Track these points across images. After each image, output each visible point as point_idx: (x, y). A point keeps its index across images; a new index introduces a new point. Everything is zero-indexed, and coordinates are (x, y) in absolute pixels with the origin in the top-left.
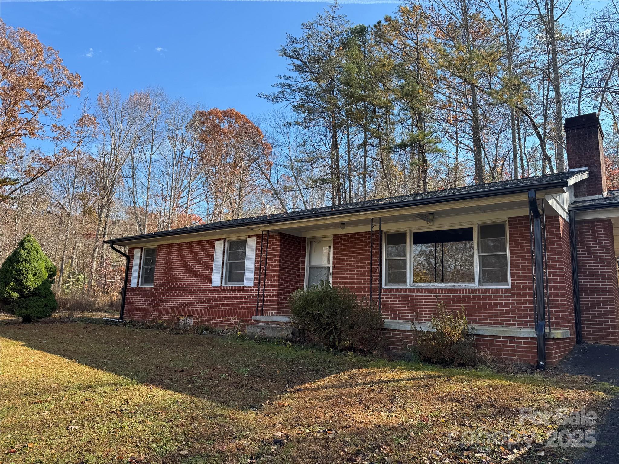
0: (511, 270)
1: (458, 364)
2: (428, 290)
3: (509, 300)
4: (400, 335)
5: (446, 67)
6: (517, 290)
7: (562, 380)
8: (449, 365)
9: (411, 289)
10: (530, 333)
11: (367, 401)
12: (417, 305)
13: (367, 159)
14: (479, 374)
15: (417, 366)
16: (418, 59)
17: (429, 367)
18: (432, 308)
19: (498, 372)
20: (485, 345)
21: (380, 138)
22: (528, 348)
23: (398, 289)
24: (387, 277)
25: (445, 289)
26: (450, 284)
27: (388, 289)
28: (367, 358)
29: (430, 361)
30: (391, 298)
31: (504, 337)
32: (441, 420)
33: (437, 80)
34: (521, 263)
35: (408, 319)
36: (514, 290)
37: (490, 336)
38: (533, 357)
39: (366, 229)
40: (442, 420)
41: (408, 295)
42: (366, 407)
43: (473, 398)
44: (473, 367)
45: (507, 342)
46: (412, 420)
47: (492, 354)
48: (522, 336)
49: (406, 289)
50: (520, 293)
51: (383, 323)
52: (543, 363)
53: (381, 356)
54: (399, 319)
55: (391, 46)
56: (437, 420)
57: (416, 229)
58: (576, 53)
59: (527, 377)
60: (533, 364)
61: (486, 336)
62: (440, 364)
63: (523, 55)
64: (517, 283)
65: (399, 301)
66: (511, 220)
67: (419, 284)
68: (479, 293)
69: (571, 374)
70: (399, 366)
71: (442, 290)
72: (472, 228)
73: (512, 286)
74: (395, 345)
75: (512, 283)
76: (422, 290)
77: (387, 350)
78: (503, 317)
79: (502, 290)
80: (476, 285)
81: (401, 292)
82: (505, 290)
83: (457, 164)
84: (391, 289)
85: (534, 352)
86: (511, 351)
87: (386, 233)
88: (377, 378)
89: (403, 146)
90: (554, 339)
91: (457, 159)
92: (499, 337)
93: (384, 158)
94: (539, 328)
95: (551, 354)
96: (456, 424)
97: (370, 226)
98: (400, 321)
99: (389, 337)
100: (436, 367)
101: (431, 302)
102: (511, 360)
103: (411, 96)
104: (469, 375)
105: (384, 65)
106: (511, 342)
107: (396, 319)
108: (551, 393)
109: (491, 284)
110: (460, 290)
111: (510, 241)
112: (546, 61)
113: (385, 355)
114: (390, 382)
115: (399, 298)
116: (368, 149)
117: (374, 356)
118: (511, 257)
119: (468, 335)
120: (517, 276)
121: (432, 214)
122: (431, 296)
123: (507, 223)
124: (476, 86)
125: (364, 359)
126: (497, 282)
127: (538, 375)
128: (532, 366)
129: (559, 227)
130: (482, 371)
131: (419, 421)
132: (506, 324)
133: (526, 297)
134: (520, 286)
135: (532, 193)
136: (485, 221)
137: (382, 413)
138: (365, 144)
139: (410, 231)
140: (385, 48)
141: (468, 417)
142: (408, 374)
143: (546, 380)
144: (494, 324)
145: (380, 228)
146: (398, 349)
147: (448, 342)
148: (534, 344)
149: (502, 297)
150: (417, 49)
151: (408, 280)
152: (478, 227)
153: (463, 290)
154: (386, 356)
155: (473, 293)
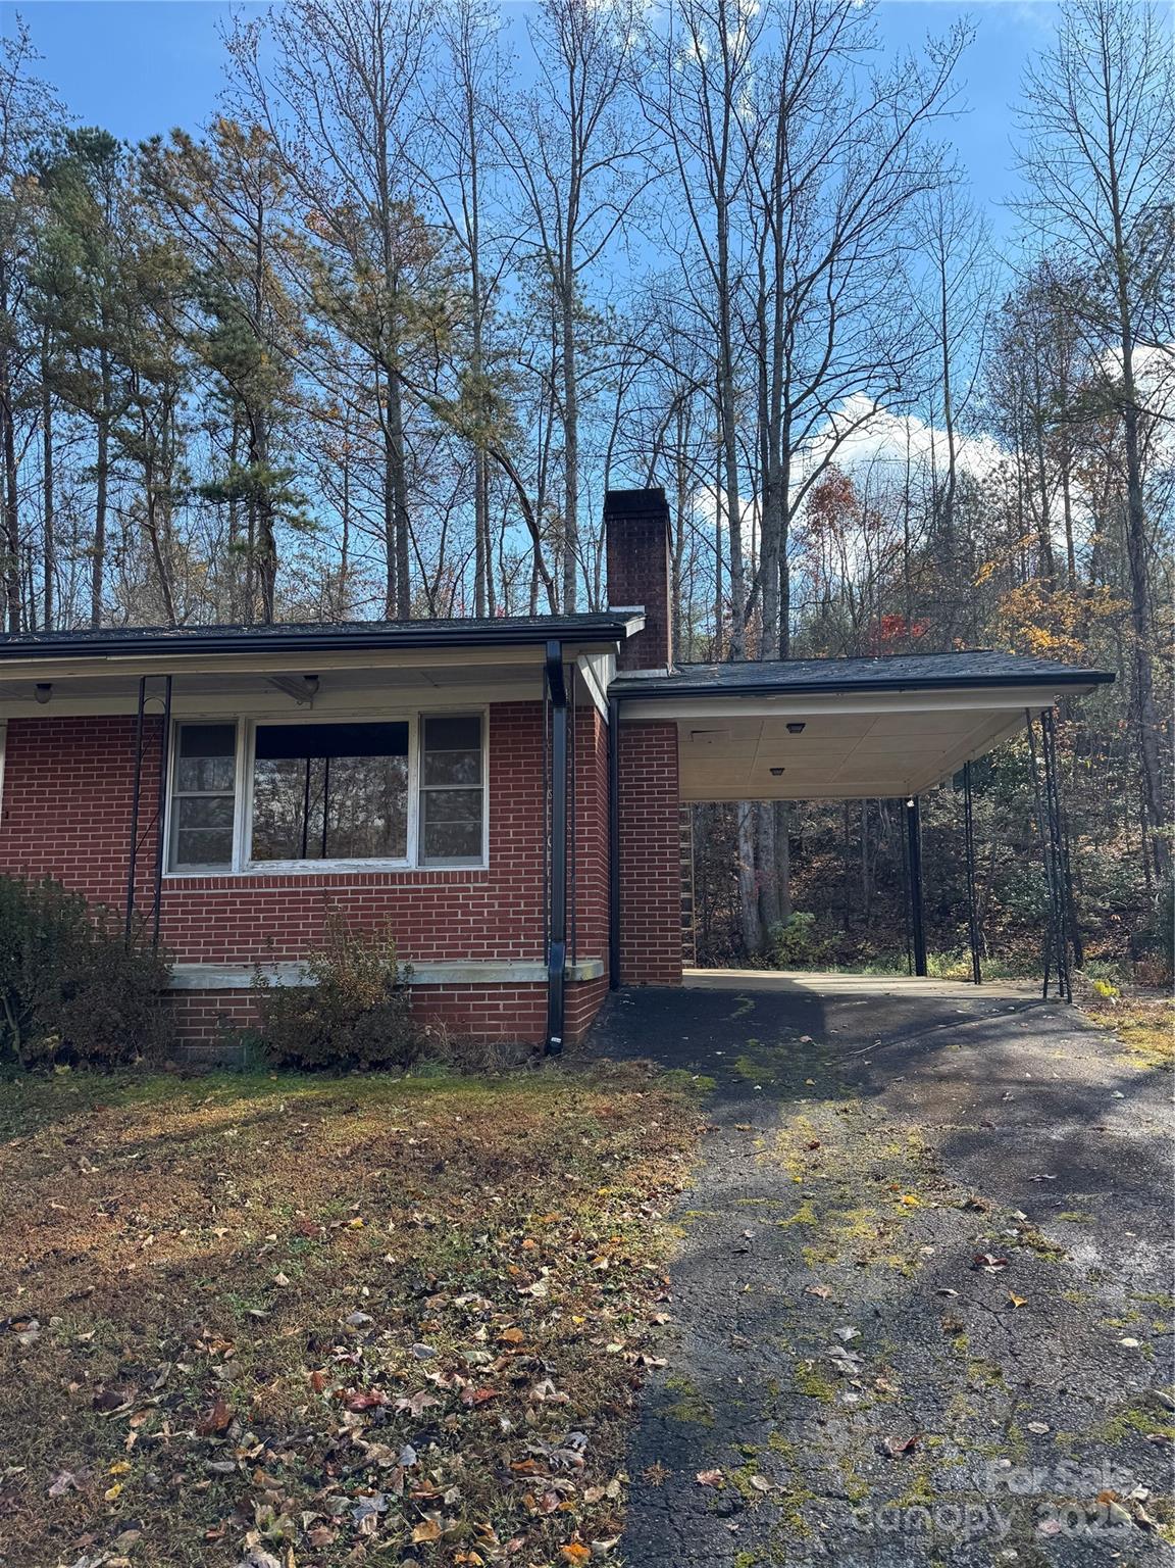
0: (491, 826)
1: (371, 1063)
2: (290, 877)
3: (482, 898)
4: (212, 1003)
5: (335, 312)
6: (502, 873)
7: (601, 1075)
8: (347, 1069)
9: (245, 878)
10: (534, 971)
11: (133, 1205)
12: (258, 919)
13: (108, 513)
14: (424, 1082)
15: (264, 1082)
16: (259, 272)
17: (296, 1080)
18: (297, 926)
19: (465, 1073)
20: (434, 1008)
21: (147, 461)
22: (527, 1006)
23: (208, 880)
24: (176, 845)
25: (334, 876)
26: (346, 861)
27: (179, 880)
28: (115, 1078)
29: (298, 1064)
30: (186, 904)
31: (477, 986)
32: (353, 1222)
33: (306, 342)
34: (512, 811)
35: (229, 959)
36: (495, 873)
37: (446, 986)
38: (537, 1027)
39: (127, 706)
40: (356, 1222)
41: (233, 895)
42: (132, 1223)
43: (420, 1147)
44: (405, 1066)
45: (482, 997)
46: (274, 1237)
47: (450, 1028)
48: (516, 979)
49: (230, 879)
50: (507, 881)
51: (165, 976)
52: (558, 1040)
53: (160, 1069)
54: (205, 960)
55: (187, 217)
56: (343, 1225)
57: (266, 718)
58: (607, 357)
59: (530, 1077)
60: (535, 1044)
61: (436, 986)
62: (324, 1068)
63: (502, 333)
64: (502, 857)
65: (208, 912)
66: (495, 708)
67: (267, 863)
68: (417, 882)
69: (616, 1058)
70: (213, 1088)
71: (327, 877)
72: (405, 725)
73: (491, 865)
74: (198, 1032)
75: (491, 858)
76: (275, 878)
77: (174, 1047)
78: (469, 938)
79: (468, 873)
80: (410, 862)
81: (216, 888)
82: (476, 873)
83: (344, 566)
84: (186, 880)
85: (541, 1017)
86: (492, 1017)
87: (177, 723)
88: (154, 1131)
89: (212, 493)
90: (581, 983)
91: (344, 551)
92: (466, 986)
93: (160, 519)
94: (553, 961)
95: (574, 1017)
96: (392, 1226)
97: (136, 701)
98: (209, 966)
99: (180, 1013)
100: (314, 1079)
101: (297, 910)
102: (491, 1039)
103: (240, 365)
104: (401, 1089)
105: (166, 263)
106: (492, 997)
107: (196, 960)
108: (587, 1108)
109: (444, 859)
110: (371, 876)
111: (491, 758)
112: (549, 360)
113: (170, 1064)
114: (193, 1135)
115: (210, 904)
116: (110, 486)
117: (139, 1070)
118: (491, 796)
119: (397, 988)
120: (503, 842)
121: (312, 677)
122: (297, 894)
123: (487, 715)
124: (404, 379)
125: (107, 1081)
126: (457, 855)
127: (550, 1069)
128: (536, 1050)
129: (593, 732)
130: (429, 1075)
131: (292, 1236)
132: (474, 954)
133: (519, 889)
134: (508, 865)
135: (553, 649)
136: (436, 709)
137: (183, 1232)
138: (101, 472)
139: (248, 722)
140: (170, 220)
141: (418, 1203)
142: (241, 1108)
143: (569, 1078)
144: (448, 955)
145: (168, 706)
146: (205, 1043)
147: (350, 1009)
148: (541, 996)
149: (468, 890)
150: (258, 245)
151: (235, 854)
152: (420, 721)
153: (379, 875)
154: (173, 1065)
155: (401, 883)
